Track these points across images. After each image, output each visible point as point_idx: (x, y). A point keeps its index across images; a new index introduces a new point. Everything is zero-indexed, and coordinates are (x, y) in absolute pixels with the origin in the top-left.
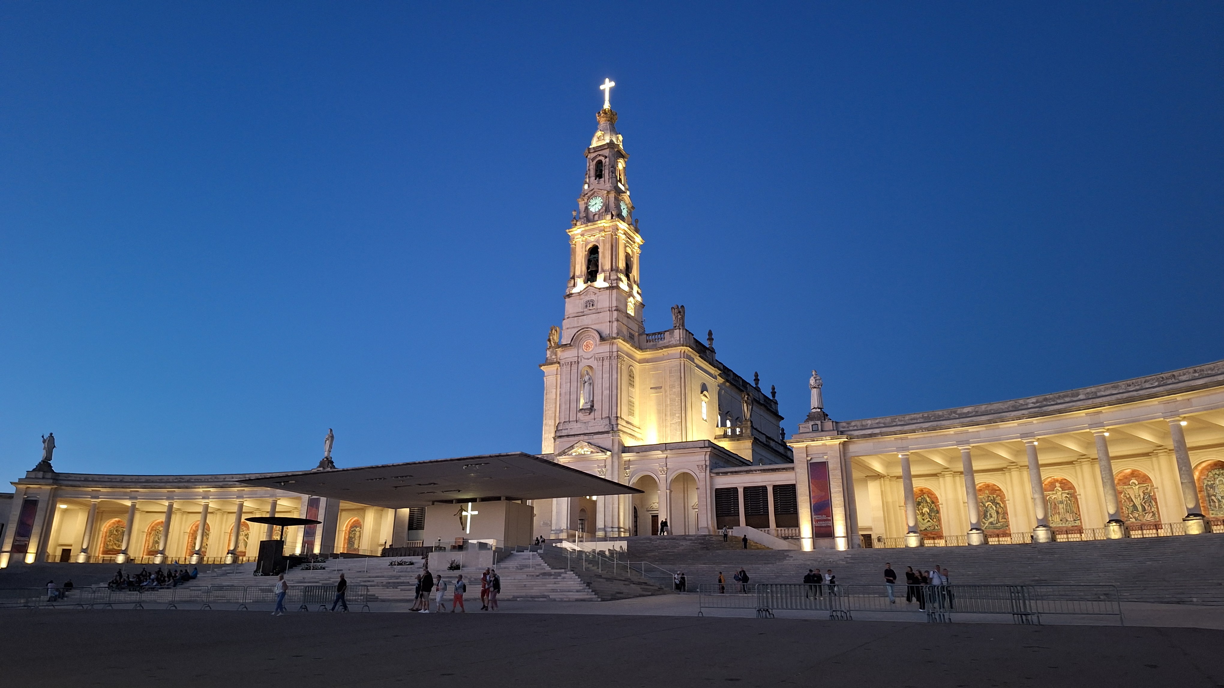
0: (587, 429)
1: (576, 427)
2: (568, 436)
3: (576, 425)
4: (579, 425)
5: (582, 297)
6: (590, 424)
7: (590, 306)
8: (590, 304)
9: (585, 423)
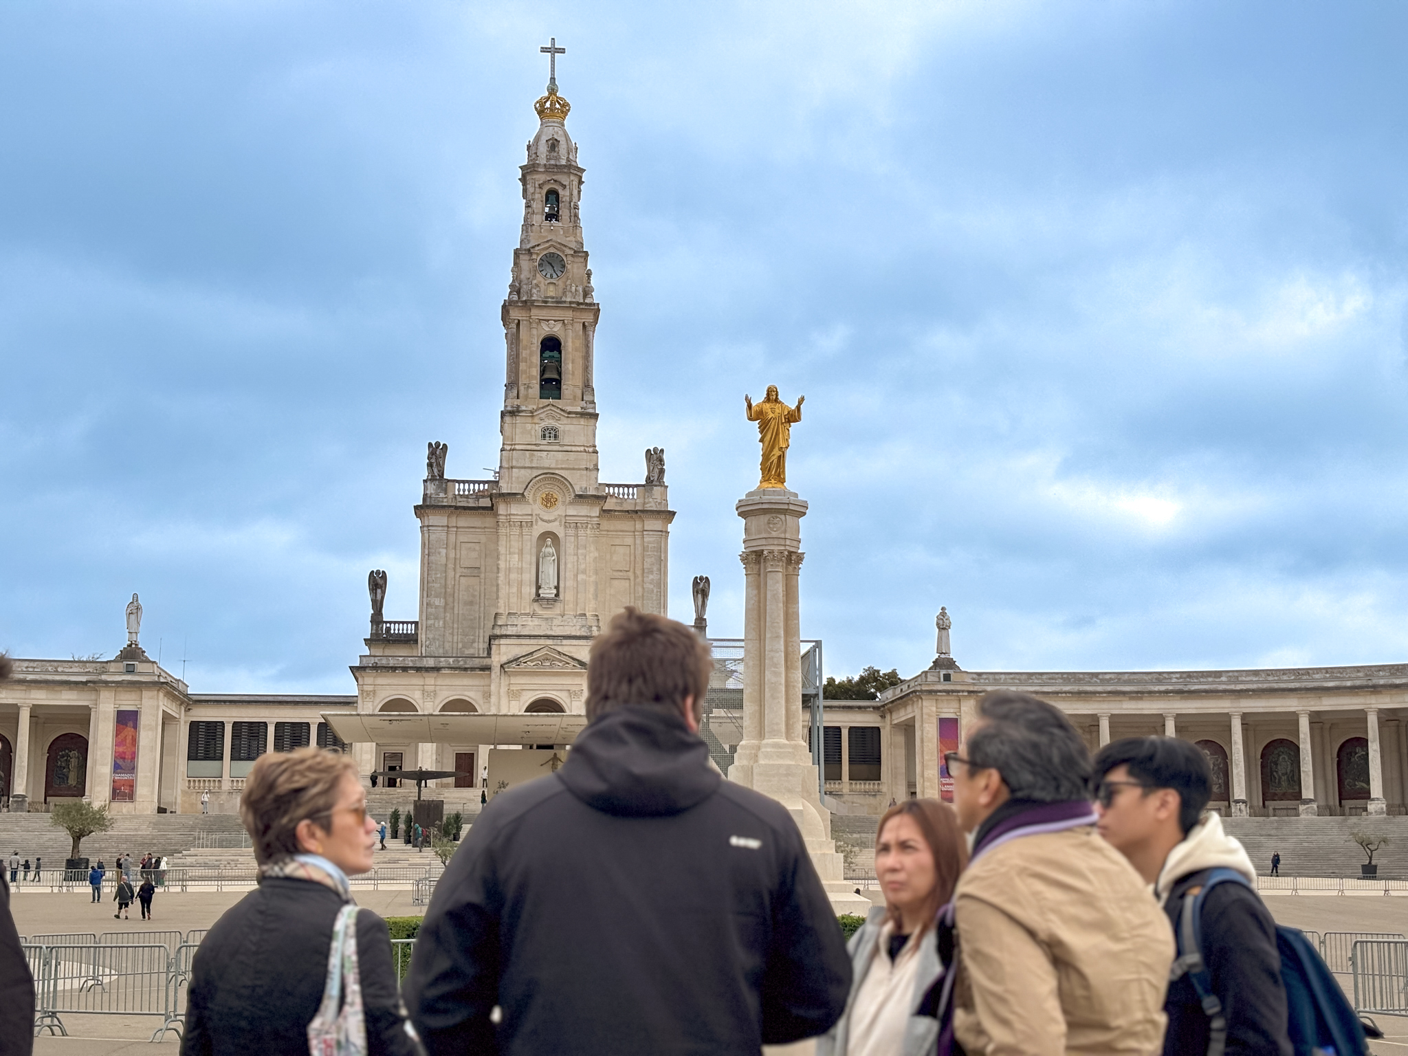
0: (551, 629)
1: (530, 623)
2: (519, 636)
3: (532, 621)
4: (536, 622)
5: (536, 420)
6: (556, 622)
7: (550, 437)
8: (550, 433)
9: (547, 619)
